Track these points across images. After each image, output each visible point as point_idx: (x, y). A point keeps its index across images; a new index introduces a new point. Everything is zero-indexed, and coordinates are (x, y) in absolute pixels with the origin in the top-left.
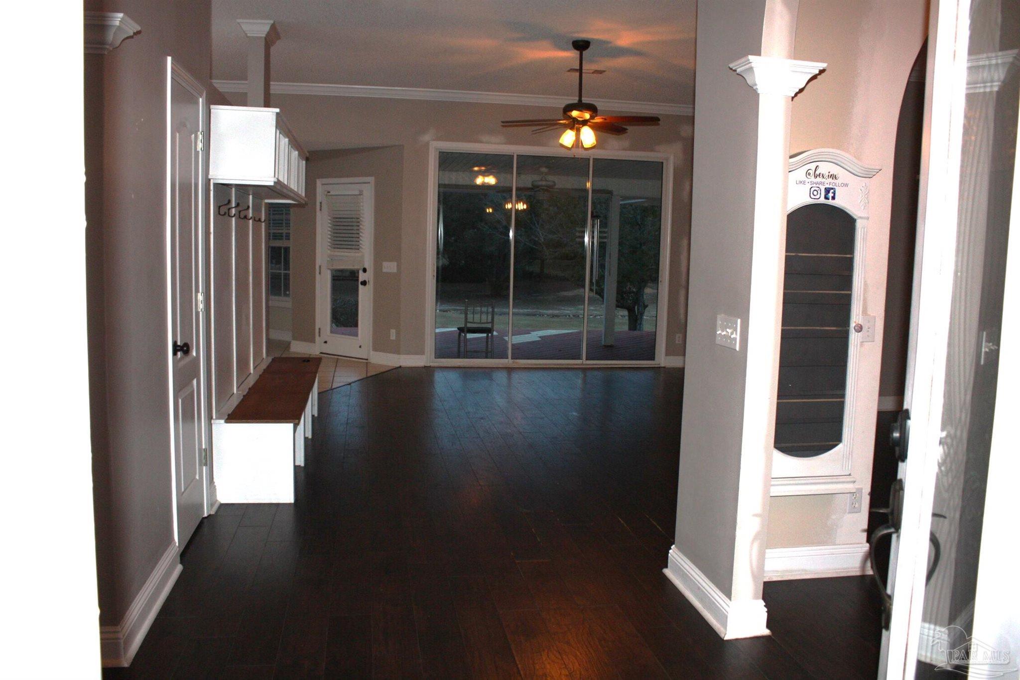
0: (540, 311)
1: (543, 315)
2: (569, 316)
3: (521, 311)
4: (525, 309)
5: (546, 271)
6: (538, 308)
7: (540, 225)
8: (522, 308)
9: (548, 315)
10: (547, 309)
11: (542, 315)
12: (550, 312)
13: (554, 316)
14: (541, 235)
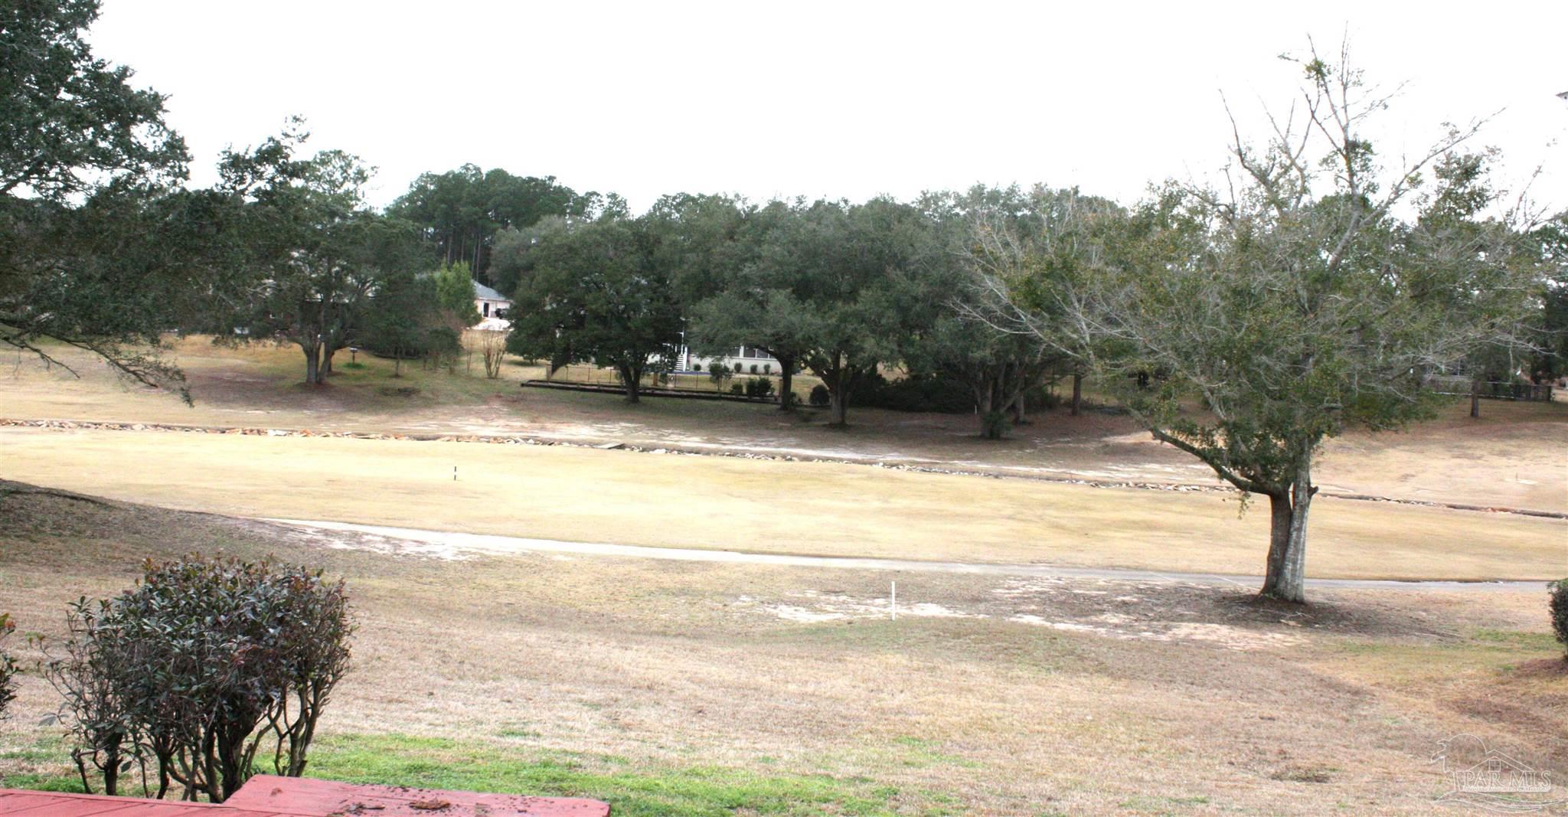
0: (1073, 472)
1: (1077, 481)
2: (1127, 484)
3: (1036, 471)
4: (1042, 466)
5: (1084, 396)
6: (1067, 467)
7: (1083, 302)
8: (1038, 466)
9: (1088, 481)
10: (1084, 469)
11: (1074, 481)
12: (1091, 474)
13: (1097, 484)
14: (1085, 327)
